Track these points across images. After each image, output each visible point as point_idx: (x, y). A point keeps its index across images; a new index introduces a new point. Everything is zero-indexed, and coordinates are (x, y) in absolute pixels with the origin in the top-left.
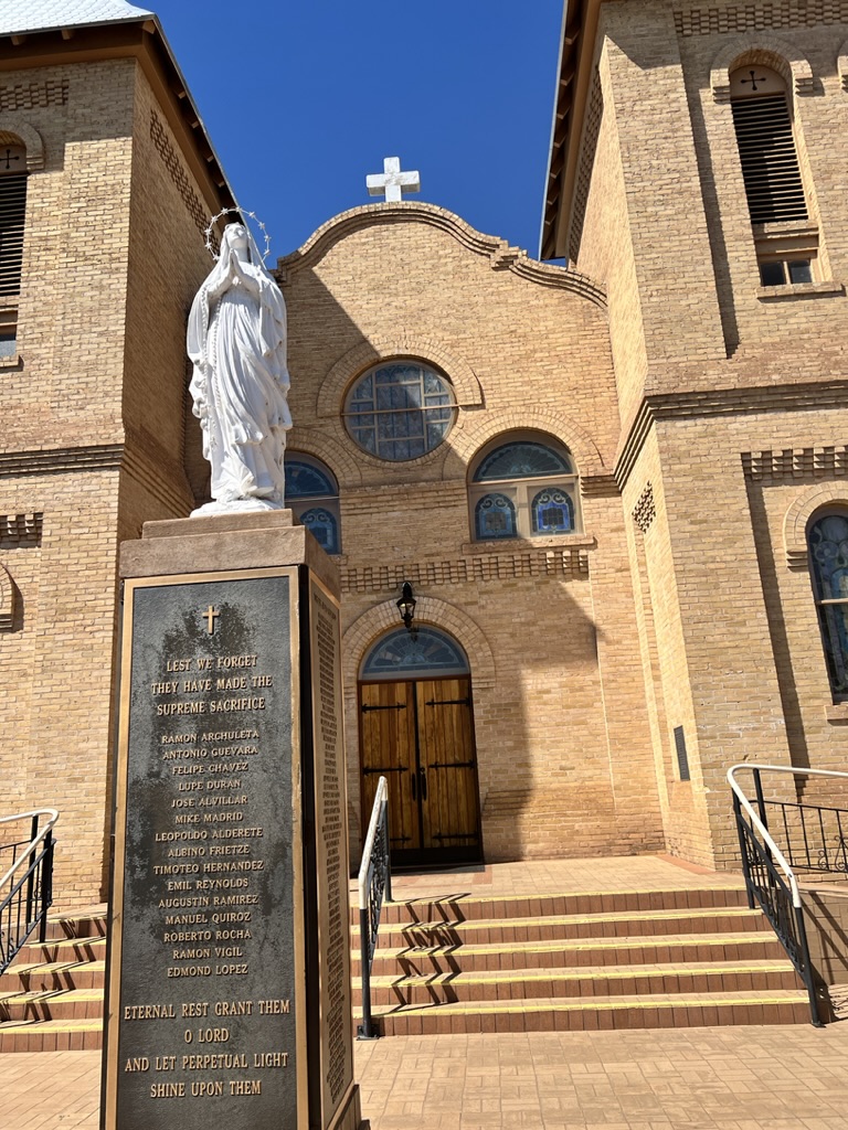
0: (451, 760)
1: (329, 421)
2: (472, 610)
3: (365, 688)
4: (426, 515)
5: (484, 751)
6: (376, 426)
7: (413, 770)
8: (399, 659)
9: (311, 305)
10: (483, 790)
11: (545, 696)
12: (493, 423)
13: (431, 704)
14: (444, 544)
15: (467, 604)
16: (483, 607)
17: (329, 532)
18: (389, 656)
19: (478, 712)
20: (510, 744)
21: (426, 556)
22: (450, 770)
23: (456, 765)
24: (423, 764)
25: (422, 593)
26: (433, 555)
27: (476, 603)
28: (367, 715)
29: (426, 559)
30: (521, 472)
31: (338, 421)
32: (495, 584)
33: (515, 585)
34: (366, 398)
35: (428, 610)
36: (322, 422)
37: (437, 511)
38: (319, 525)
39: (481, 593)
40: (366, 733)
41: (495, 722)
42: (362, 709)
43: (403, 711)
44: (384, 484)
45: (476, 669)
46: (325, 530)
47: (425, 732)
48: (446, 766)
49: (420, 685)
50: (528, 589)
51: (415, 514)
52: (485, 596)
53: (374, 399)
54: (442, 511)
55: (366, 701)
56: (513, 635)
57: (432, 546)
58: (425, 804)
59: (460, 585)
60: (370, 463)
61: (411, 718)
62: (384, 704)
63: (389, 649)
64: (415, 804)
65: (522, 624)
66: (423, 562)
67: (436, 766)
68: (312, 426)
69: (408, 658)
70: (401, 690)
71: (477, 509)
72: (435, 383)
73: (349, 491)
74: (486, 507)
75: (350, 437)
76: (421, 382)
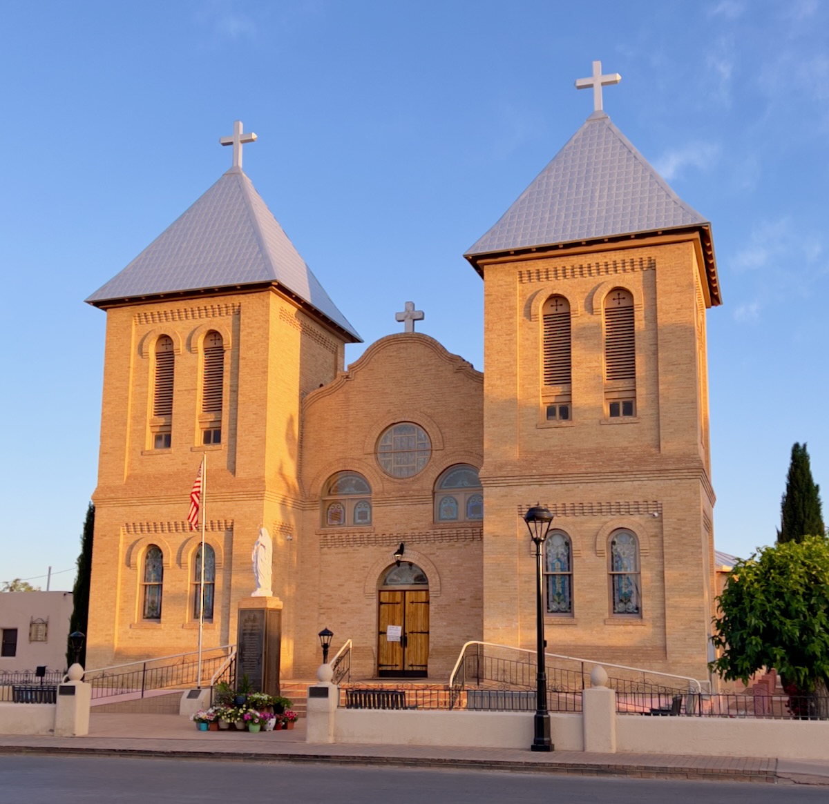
0: (419, 631)
1: (369, 456)
2: (432, 557)
3: (382, 593)
4: (412, 508)
5: (432, 626)
6: (392, 459)
8: (399, 579)
9: (364, 392)
10: (431, 645)
11: (463, 602)
12: (448, 460)
13: (412, 602)
14: (421, 523)
15: (431, 554)
16: (438, 556)
17: (369, 513)
18: (395, 578)
19: (432, 608)
20: (445, 624)
21: (412, 529)
22: (419, 634)
23: (422, 633)
24: (407, 631)
25: (409, 547)
26: (414, 529)
27: (434, 554)
28: (382, 606)
29: (412, 531)
30: (463, 484)
31: (373, 456)
32: (445, 544)
33: (453, 545)
34: (389, 443)
35: (409, 556)
36: (366, 456)
37: (418, 506)
38: (364, 510)
39: (437, 549)
40: (381, 615)
41: (439, 613)
42: (380, 603)
43: (399, 605)
44: (394, 491)
45: (432, 587)
46: (366, 512)
47: (408, 616)
48: (417, 633)
49: (407, 593)
50: (460, 547)
51: (408, 507)
52: (439, 551)
53: (392, 444)
54: (421, 506)
55: (382, 600)
56: (451, 571)
57: (415, 525)
58: (406, 650)
59: (428, 545)
60: (388, 480)
61: (403, 608)
62: (391, 602)
63: (396, 574)
64: (402, 649)
65: (455, 565)
66: (409, 532)
67: (412, 632)
68: (361, 459)
69: (404, 579)
70: (399, 595)
71: (440, 504)
72: (423, 436)
73: (376, 494)
74: (444, 503)
75: (379, 465)
76: (416, 435)
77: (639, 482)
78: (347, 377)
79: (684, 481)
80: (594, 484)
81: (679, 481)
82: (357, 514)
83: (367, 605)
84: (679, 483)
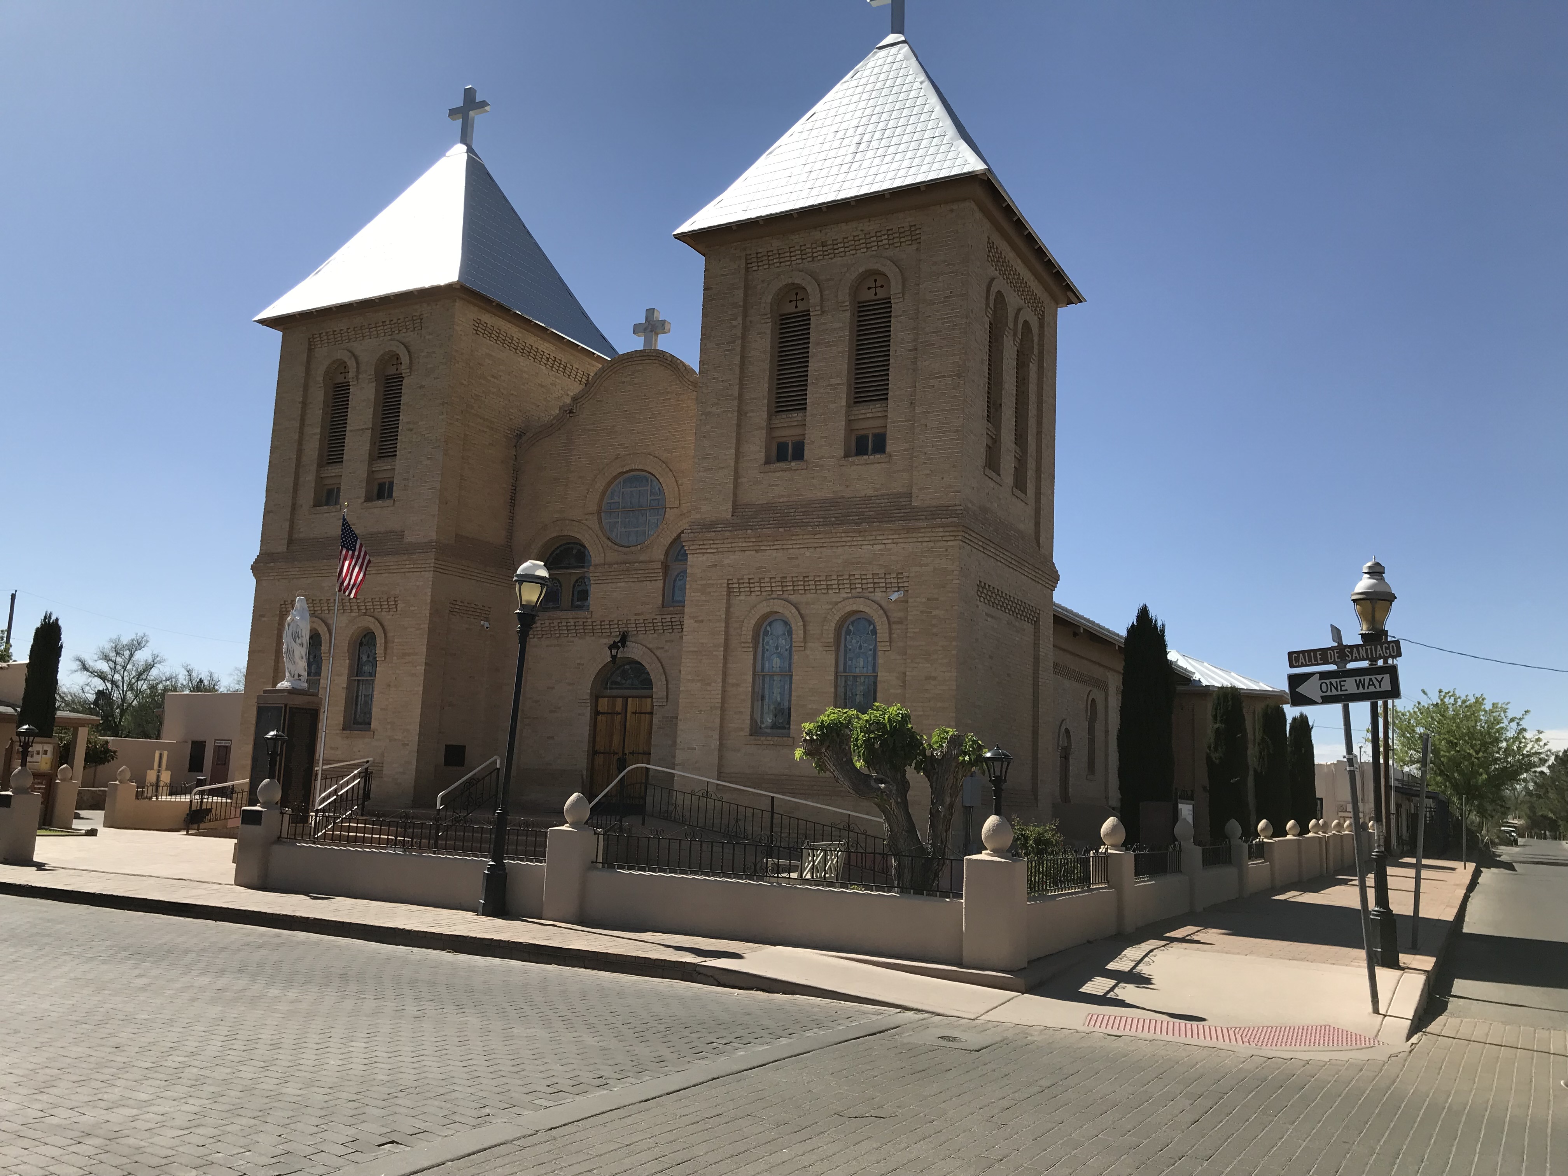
0: (641, 750)
1: (591, 517)
2: (658, 653)
3: (599, 700)
4: (638, 585)
5: (655, 743)
6: (619, 520)
7: (620, 754)
8: (624, 682)
9: (589, 430)
12: (684, 521)
13: (633, 713)
14: (647, 607)
15: (658, 648)
16: (666, 651)
17: (586, 594)
18: (619, 679)
19: (655, 720)
20: (668, 741)
21: (636, 615)
22: (641, 756)
23: (644, 753)
24: (626, 751)
25: (632, 639)
26: (639, 614)
27: (662, 648)
28: (600, 717)
29: (636, 617)
31: (596, 518)
32: (676, 635)
34: (616, 499)
35: (634, 651)
36: (587, 517)
37: (643, 583)
38: (583, 588)
39: (666, 641)
40: (598, 728)
41: (663, 728)
42: (596, 713)
43: (619, 716)
44: (617, 564)
45: (656, 693)
46: (584, 592)
47: (629, 731)
48: (638, 753)
49: (630, 700)
51: (632, 585)
52: (666, 644)
53: (620, 500)
54: (647, 584)
55: (600, 709)
57: (640, 608)
59: (655, 635)
60: (611, 548)
61: (624, 721)
62: (610, 711)
63: (619, 675)
66: (633, 618)
67: (632, 753)
68: (582, 520)
69: (629, 681)
70: (619, 701)
71: (675, 581)
72: (657, 489)
73: (596, 565)
74: (680, 580)
75: (601, 528)
76: (649, 488)
77: (882, 546)
78: (571, 412)
79: (939, 544)
80: (824, 549)
81: (932, 544)
82: (576, 593)
83: (579, 715)
84: (932, 547)
